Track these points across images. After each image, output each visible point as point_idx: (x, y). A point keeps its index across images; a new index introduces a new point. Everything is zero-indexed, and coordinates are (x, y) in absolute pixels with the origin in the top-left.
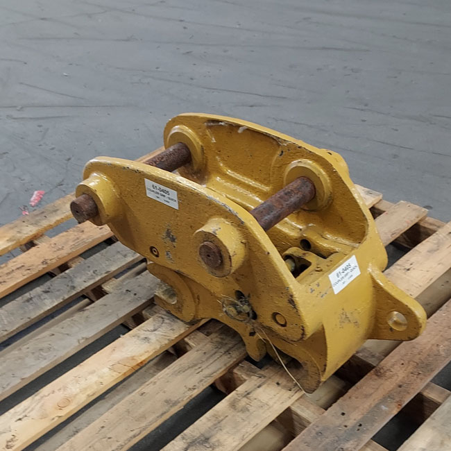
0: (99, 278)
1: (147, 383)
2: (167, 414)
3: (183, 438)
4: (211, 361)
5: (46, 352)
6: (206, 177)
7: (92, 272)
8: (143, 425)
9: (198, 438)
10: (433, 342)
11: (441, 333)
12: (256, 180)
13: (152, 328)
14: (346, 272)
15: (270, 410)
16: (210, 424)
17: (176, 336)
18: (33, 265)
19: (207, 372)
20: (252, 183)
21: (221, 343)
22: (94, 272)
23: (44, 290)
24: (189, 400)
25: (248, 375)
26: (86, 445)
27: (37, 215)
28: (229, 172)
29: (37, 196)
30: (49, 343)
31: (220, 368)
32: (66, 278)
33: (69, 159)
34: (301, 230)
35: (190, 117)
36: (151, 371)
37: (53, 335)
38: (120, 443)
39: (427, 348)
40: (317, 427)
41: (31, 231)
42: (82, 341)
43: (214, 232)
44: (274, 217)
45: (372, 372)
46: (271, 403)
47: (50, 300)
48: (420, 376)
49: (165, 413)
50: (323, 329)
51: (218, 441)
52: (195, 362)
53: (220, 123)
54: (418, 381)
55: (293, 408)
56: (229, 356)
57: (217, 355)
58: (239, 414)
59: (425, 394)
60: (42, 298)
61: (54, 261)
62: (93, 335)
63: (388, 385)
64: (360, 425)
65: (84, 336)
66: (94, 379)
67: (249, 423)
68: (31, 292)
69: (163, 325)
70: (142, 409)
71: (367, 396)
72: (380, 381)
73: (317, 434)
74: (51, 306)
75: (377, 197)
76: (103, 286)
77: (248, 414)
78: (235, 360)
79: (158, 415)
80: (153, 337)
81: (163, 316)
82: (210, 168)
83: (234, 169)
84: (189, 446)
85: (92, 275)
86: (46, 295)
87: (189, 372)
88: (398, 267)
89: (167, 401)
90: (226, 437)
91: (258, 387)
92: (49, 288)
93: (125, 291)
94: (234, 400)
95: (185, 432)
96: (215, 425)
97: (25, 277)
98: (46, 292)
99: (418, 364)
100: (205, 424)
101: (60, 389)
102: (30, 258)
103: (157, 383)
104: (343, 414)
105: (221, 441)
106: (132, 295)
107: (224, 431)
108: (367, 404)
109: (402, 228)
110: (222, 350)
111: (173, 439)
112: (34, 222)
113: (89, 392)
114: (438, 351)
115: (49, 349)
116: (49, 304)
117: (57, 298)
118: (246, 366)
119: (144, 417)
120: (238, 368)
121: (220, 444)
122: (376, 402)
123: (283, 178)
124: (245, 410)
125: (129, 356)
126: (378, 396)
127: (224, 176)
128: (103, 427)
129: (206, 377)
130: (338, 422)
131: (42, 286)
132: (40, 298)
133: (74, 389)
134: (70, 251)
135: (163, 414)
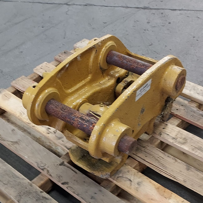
16: (199, 151)
56: (147, 147)
57: (148, 151)
58: (188, 141)
69: (124, 176)
77: (187, 138)
94: (180, 143)
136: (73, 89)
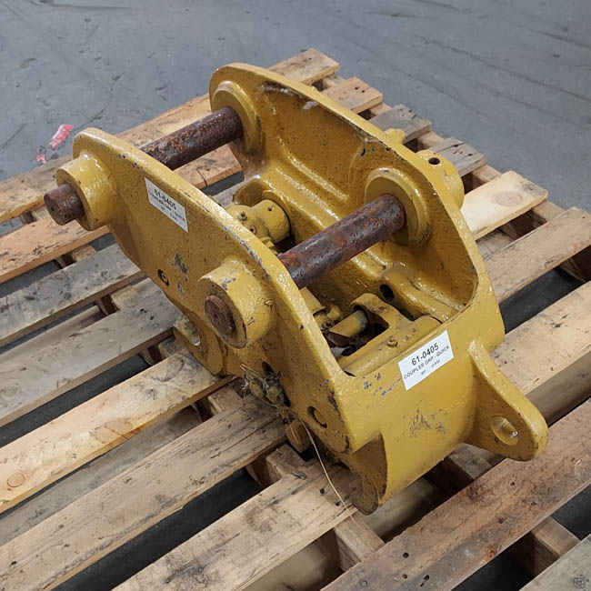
0: (108, 284)
1: (138, 464)
2: (155, 518)
3: (168, 561)
4: (236, 440)
5: (10, 396)
6: (263, 163)
7: (99, 274)
8: (118, 531)
9: (190, 564)
10: (568, 453)
11: (584, 439)
12: (330, 180)
13: (164, 376)
14: (428, 357)
15: (303, 533)
16: (210, 544)
17: (194, 393)
18: (20, 254)
19: (224, 458)
20: (325, 184)
21: (256, 413)
22: (102, 275)
23: (27, 294)
24: (191, 499)
25: (285, 468)
26: (33, 552)
27: (42, 173)
28: (295, 162)
29: (61, 131)
30: (16, 381)
31: (246, 454)
32: (61, 279)
33: (118, 78)
34: (384, 267)
35: (243, 71)
36: (162, 432)
37: (25, 369)
38: (80, 555)
39: (556, 462)
40: (363, 571)
41: (29, 198)
42: (61, 385)
43: (224, 285)
44: (330, 260)
45: (464, 490)
46: (305, 522)
47: (33, 313)
48: (535, 508)
49: (152, 516)
50: (382, 439)
51: (217, 573)
52: (212, 439)
53: (282, 90)
54: (531, 515)
55: (338, 532)
56: (262, 436)
57: (246, 433)
58: (255, 533)
59: (538, 535)
60: (23, 307)
61: (51, 250)
62: (78, 376)
63: (483, 516)
64: (427, 577)
65: (66, 377)
66: (66, 447)
67: (267, 551)
68: (9, 296)
69: (182, 372)
70: (122, 506)
71: (448, 530)
72: (473, 508)
73: (360, 582)
74: (31, 324)
75: (539, 197)
76: (112, 296)
77: (268, 534)
78: (270, 443)
79: (141, 518)
80: (162, 390)
81: (184, 358)
82: (269, 151)
83: (301, 158)
84: (173, 575)
85: (98, 280)
86: (28, 305)
87: (200, 453)
88: (544, 320)
89: (159, 498)
90: (229, 568)
91: (294, 493)
92: (35, 293)
93: (139, 311)
94: (254, 510)
95: (173, 551)
96: (218, 546)
97: (6, 272)
98: (30, 299)
99: (536, 487)
100: (204, 542)
101: (16, 458)
102: (19, 241)
103: (152, 467)
104: (406, 555)
105: (221, 574)
106: (148, 319)
107: (229, 559)
108: (445, 544)
109: (565, 253)
110: (255, 425)
111: (153, 562)
112: (36, 184)
113: (55, 468)
114: (572, 469)
115: (15, 391)
116: (30, 318)
117: (43, 310)
118: (285, 454)
119: (121, 518)
120: (273, 454)
121: (218, 578)
122: (459, 541)
123: (364, 188)
124: (266, 528)
125: (121, 417)
126: (464, 531)
127: (288, 165)
128: (62, 527)
129: (223, 466)
130: (395, 568)
131: (26, 289)
132: (20, 308)
133: (34, 460)
134: (76, 237)
135: (149, 517)
136: (303, 169)
